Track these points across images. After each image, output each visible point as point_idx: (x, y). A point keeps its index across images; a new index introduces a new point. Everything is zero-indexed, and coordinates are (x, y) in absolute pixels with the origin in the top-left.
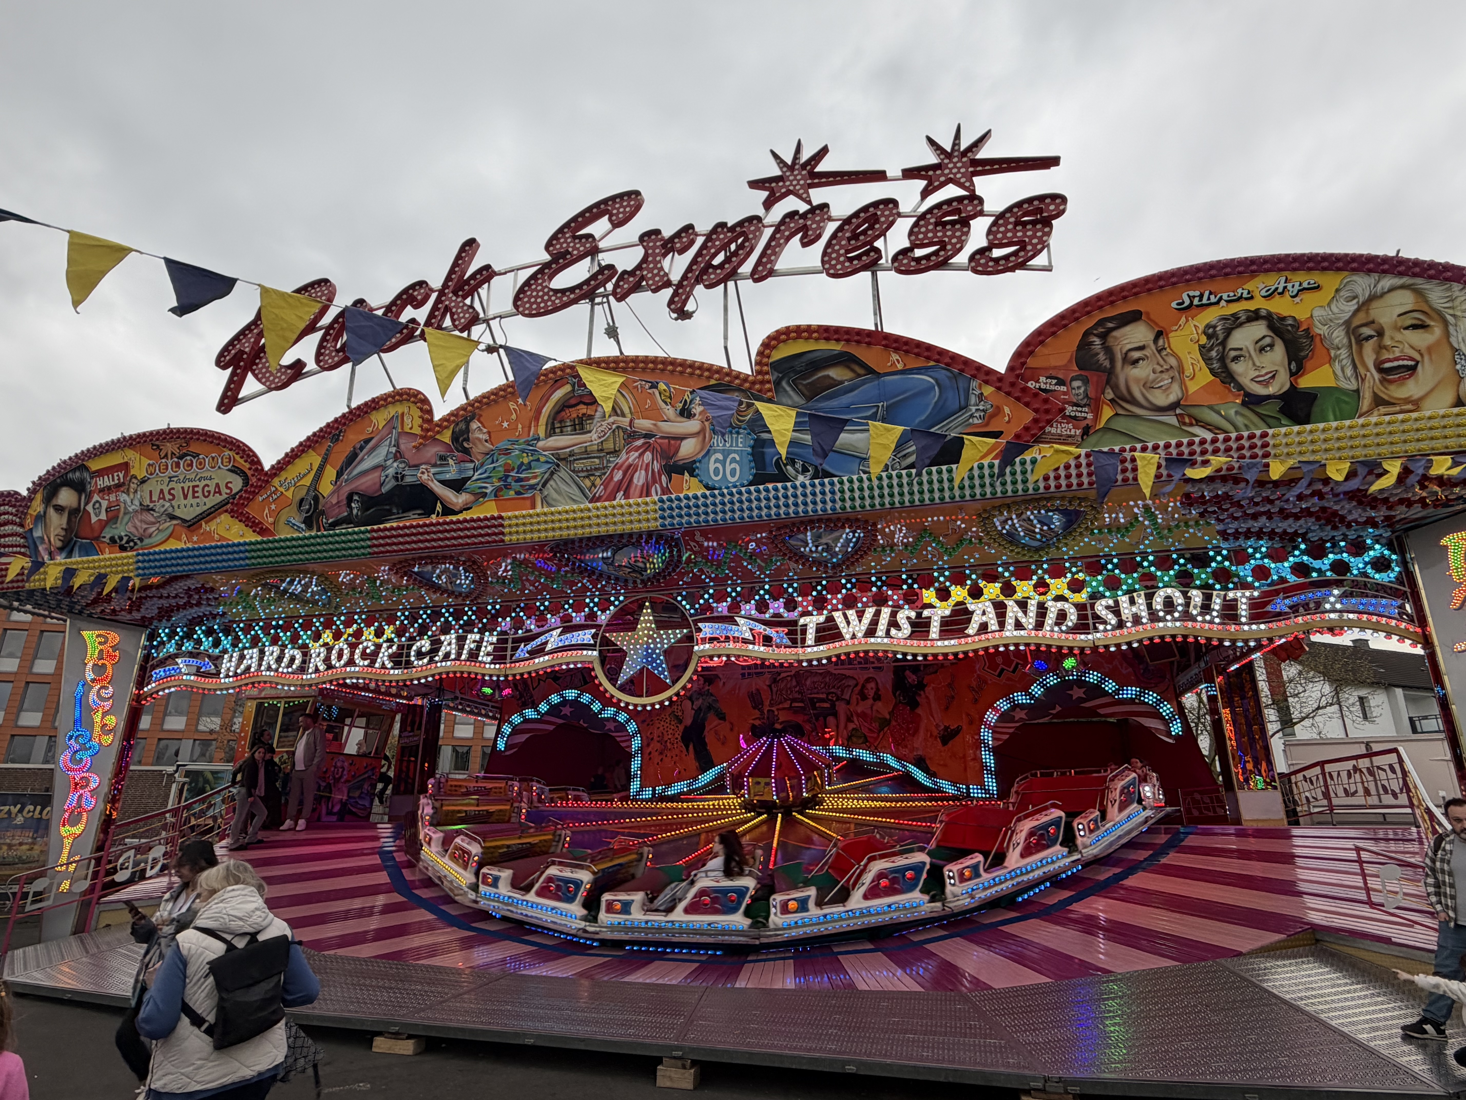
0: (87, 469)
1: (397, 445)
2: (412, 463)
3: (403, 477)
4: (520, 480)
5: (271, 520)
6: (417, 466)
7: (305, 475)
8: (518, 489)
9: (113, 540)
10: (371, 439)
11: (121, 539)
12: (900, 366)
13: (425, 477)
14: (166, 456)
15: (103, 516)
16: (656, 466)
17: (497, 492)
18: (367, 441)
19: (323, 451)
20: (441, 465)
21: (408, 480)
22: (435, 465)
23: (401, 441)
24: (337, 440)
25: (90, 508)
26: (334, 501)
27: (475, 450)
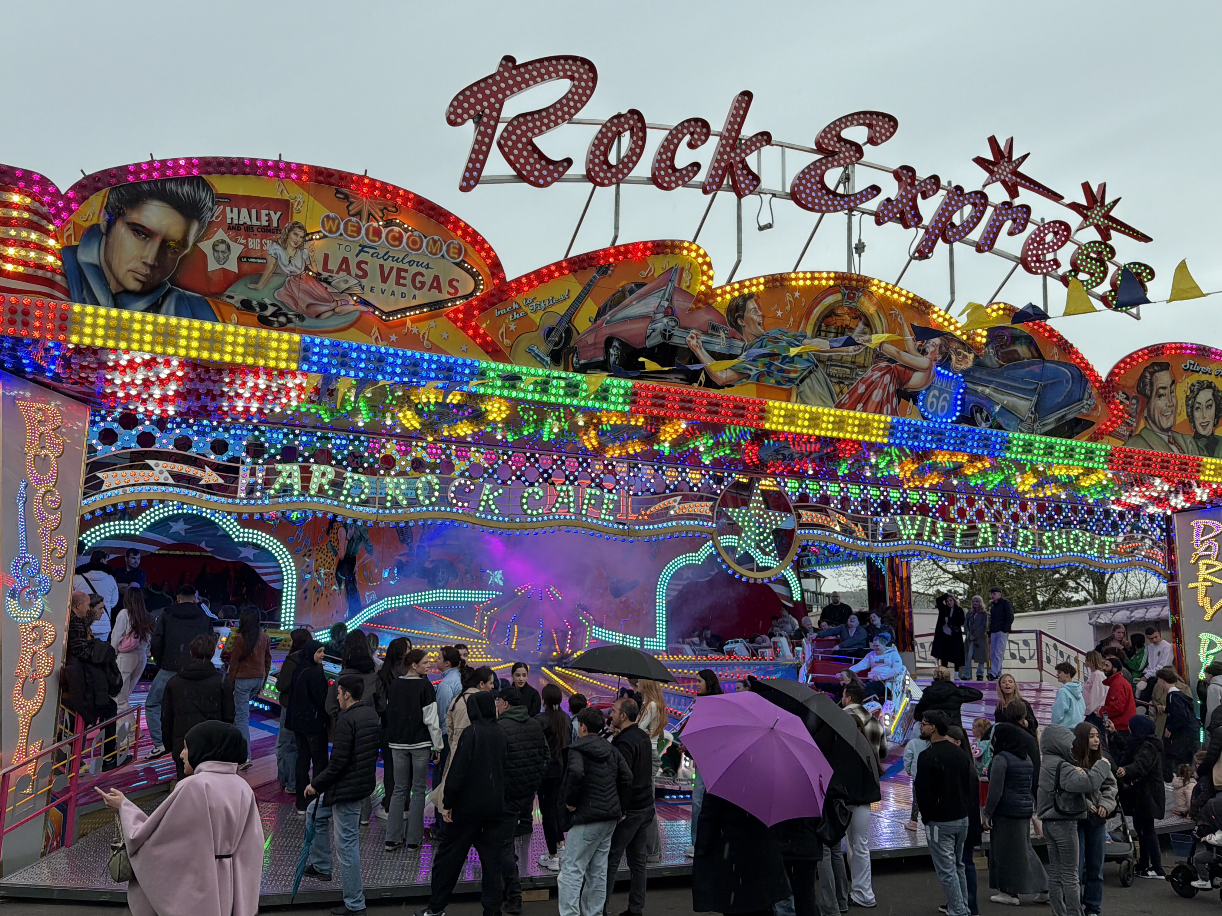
0: (208, 187)
1: (670, 300)
2: (683, 324)
3: (670, 336)
4: (782, 370)
5: (507, 342)
6: (687, 329)
7: (558, 302)
8: (779, 379)
9: (246, 305)
10: (643, 285)
11: (263, 307)
12: (1056, 358)
13: (694, 342)
14: (359, 214)
15: (232, 266)
16: (892, 389)
17: (759, 377)
18: (640, 285)
19: (587, 281)
20: (712, 335)
21: (676, 340)
22: (705, 333)
23: (676, 297)
24: (605, 273)
25: (206, 246)
26: (590, 340)
27: (746, 330)
